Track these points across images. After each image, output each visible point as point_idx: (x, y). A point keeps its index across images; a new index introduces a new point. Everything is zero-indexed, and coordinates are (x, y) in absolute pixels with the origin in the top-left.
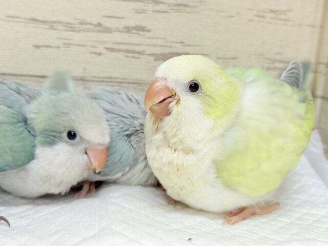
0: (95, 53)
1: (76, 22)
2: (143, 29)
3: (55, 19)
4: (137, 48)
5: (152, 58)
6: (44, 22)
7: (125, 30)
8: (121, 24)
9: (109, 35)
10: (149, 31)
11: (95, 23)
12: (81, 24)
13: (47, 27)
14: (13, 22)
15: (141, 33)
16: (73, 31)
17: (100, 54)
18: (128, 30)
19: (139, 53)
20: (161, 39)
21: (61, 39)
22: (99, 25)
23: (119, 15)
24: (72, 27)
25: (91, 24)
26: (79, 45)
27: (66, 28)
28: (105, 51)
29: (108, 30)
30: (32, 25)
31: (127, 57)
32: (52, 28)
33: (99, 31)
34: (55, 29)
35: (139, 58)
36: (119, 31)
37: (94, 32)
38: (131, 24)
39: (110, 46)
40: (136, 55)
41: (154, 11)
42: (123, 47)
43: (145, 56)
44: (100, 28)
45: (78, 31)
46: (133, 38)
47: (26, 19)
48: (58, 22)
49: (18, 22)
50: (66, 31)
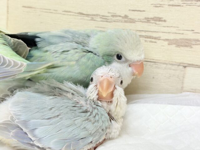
1: (109, 15)
2: (160, 19)
3: (95, 13)
4: (154, 35)
5: (166, 43)
6: (88, 15)
8: (142, 16)
9: (133, 24)
10: (165, 21)
11: (123, 15)
12: (113, 16)
13: (89, 18)
14: (67, 15)
15: (158, 22)
16: (107, 21)
18: (148, 20)
19: (155, 38)
20: (175, 27)
21: (98, 27)
22: (126, 17)
23: (142, 9)
24: (106, 19)
25: (120, 16)
27: (102, 19)
29: (133, 21)
30: (79, 17)
31: (146, 41)
32: (92, 19)
33: (126, 22)
34: (95, 20)
35: (155, 42)
36: (141, 21)
37: (122, 22)
38: (151, 16)
40: (153, 40)
41: (169, 5)
42: (143, 34)
43: (160, 41)
44: (126, 19)
45: (110, 22)
46: (152, 27)
47: (75, 13)
48: (97, 15)
49: (71, 15)
50: (101, 21)
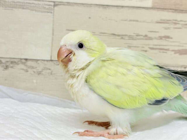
0: (144, 51)
1: (135, 35)
2: (168, 37)
3: (124, 34)
4: (166, 48)
5: (173, 53)
6: (119, 35)
7: (159, 38)
8: (157, 35)
9: (151, 41)
10: (172, 38)
11: (144, 35)
12: (137, 36)
13: (120, 38)
14: (103, 35)
15: (167, 39)
16: (133, 40)
17: (146, 51)
18: (161, 38)
19: (166, 50)
20: (178, 42)
21: (126, 44)
22: (146, 36)
23: (157, 31)
24: (132, 38)
25: (142, 36)
26: (135, 47)
28: (149, 49)
29: (151, 39)
30: (113, 37)
31: (160, 52)
32: (122, 38)
33: (146, 39)
34: (124, 39)
35: (166, 52)
36: (156, 39)
37: (143, 40)
38: (163, 35)
39: (151, 46)
40: (165, 51)
41: (174, 28)
42: (158, 47)
43: (169, 51)
44: (146, 38)
45: (135, 40)
46: (164, 42)
47: (109, 34)
48: (126, 35)
49: (106, 36)
50: (129, 39)
